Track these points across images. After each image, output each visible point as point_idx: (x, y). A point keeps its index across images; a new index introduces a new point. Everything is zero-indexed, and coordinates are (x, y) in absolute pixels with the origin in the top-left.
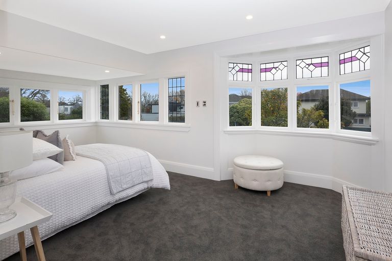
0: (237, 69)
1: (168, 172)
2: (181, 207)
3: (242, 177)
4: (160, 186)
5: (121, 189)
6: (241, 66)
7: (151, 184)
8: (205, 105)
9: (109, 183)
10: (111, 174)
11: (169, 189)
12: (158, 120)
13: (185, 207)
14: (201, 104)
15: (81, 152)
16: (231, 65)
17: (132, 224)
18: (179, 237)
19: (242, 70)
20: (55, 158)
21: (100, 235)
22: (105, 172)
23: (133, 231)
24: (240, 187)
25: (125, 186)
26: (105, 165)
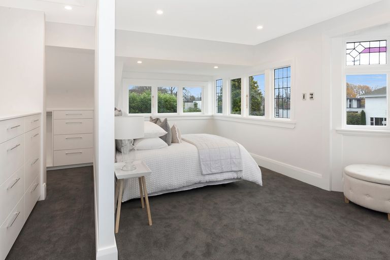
0: (360, 49)
1: (260, 167)
2: (266, 203)
3: (351, 189)
4: (251, 179)
5: (210, 173)
6: (367, 45)
7: (240, 175)
8: (312, 97)
9: (200, 165)
10: (202, 157)
11: (261, 185)
12: (263, 115)
13: (270, 204)
14: (308, 96)
15: (187, 139)
16: (351, 46)
17: (216, 204)
18: (249, 223)
19: (369, 50)
20: (164, 138)
21: (190, 204)
22: (197, 155)
23: (214, 208)
24: (350, 202)
25: (214, 171)
26: (198, 150)
